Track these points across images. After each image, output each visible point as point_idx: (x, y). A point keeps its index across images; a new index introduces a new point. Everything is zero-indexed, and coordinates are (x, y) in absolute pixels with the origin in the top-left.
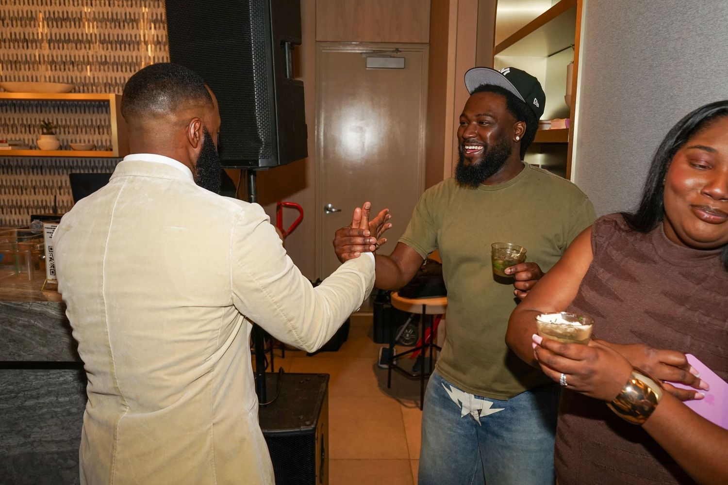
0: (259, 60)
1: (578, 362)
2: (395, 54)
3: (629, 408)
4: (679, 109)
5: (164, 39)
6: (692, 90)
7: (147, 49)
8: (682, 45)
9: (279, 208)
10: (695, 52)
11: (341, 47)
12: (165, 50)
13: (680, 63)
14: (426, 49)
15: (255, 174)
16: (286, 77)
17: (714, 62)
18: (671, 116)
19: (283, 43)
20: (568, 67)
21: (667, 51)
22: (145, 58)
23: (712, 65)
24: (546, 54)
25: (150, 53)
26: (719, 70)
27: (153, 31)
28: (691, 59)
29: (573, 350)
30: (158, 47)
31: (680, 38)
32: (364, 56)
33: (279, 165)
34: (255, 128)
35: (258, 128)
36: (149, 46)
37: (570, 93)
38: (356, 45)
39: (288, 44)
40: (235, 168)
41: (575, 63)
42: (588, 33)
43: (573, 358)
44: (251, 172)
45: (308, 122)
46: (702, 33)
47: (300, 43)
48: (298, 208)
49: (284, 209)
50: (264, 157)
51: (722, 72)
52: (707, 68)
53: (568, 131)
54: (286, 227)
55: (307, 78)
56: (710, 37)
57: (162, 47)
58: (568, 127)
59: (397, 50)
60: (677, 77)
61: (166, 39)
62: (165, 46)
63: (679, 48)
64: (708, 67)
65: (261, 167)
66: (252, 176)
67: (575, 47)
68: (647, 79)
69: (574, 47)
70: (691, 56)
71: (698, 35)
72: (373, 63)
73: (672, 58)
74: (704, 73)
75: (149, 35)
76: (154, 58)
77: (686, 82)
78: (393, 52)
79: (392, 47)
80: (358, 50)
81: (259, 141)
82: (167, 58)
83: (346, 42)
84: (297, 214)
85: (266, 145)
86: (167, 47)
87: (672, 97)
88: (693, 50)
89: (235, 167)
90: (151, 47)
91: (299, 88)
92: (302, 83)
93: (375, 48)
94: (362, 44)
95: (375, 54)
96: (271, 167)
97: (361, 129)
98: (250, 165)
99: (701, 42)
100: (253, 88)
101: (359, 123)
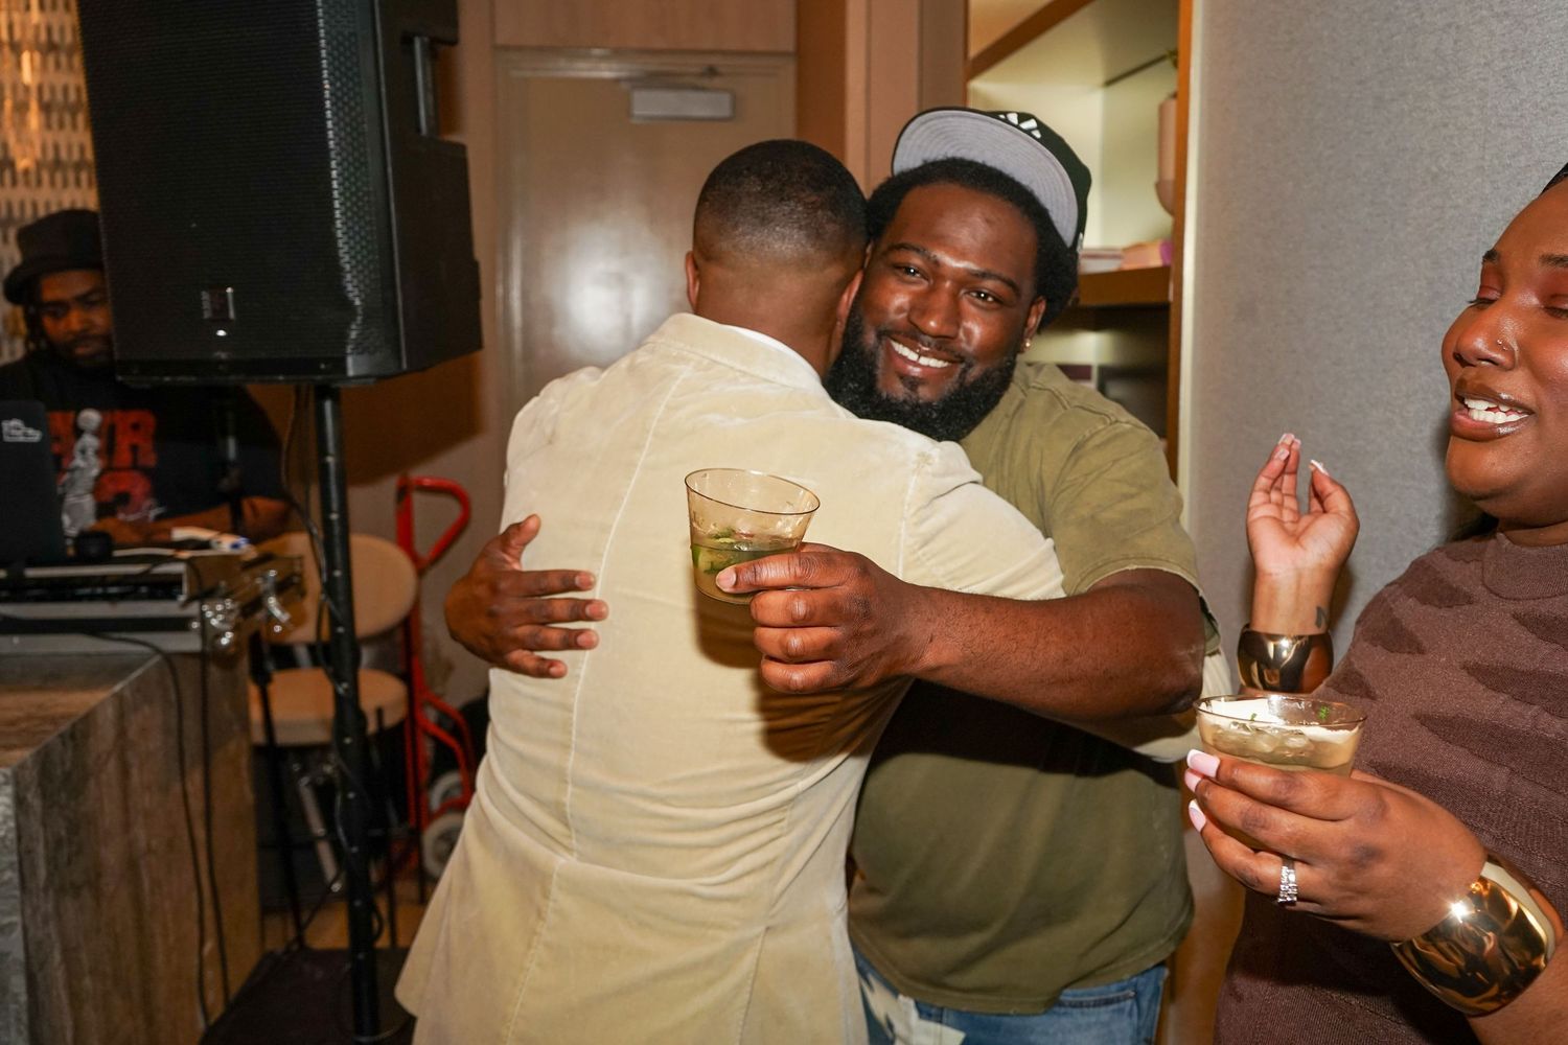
0: (343, 85)
1: (1331, 825)
2: (705, 82)
3: (1459, 968)
4: (1456, 207)
5: (69, 38)
6: (1487, 157)
7: (19, 65)
8: (1456, 42)
9: (403, 493)
10: (1493, 61)
11: (562, 63)
12: (71, 67)
13: (1454, 89)
14: (789, 70)
15: (335, 396)
16: (419, 130)
17: (1540, 84)
18: (1436, 225)
19: (408, 41)
20: (1162, 109)
21: (1417, 59)
22: (14, 88)
23: (1536, 93)
24: (1100, 78)
25: (27, 76)
26: (1554, 104)
27: (35, 16)
28: (1480, 79)
29: (1312, 791)
30: (51, 59)
31: (1449, 25)
32: (624, 86)
33: (405, 373)
34: (336, 271)
35: (341, 269)
36: (26, 57)
37: (1170, 175)
38: (602, 58)
39: (423, 45)
40: (279, 382)
41: (1180, 96)
42: (1211, 22)
43: (1312, 814)
44: (324, 392)
45: (480, 252)
46: (1506, 13)
47: (454, 42)
48: (454, 492)
49: (418, 500)
50: (361, 348)
51: (1559, 109)
52: (1523, 101)
53: (1169, 273)
54: (424, 544)
55: (475, 135)
56: (1527, 21)
57: (63, 59)
58: (1168, 262)
59: (712, 72)
60: (1446, 125)
61: (74, 36)
62: (70, 55)
63: (1450, 52)
64: (1524, 97)
65: (356, 377)
66: (328, 405)
67: (1181, 58)
68: (1370, 133)
69: (1175, 57)
70: (1481, 70)
71: (1497, 15)
72: (649, 104)
73: (1432, 78)
74: (1515, 113)
75: (24, 27)
76: (40, 89)
77: (1471, 139)
78: (702, 75)
79: (696, 64)
80: (607, 72)
81: (347, 305)
82: (78, 90)
83: (575, 50)
84: (453, 510)
85: (367, 317)
86: (77, 60)
87: (1435, 177)
88: (1485, 57)
89: (281, 378)
90: (32, 60)
91: (455, 163)
92: (462, 148)
93: (653, 64)
94: (618, 53)
95: (654, 81)
96: (381, 378)
97: (621, 280)
98: (321, 372)
99: (1504, 35)
100: (327, 160)
101: (614, 265)
